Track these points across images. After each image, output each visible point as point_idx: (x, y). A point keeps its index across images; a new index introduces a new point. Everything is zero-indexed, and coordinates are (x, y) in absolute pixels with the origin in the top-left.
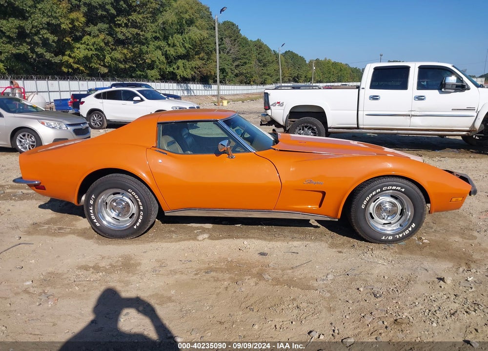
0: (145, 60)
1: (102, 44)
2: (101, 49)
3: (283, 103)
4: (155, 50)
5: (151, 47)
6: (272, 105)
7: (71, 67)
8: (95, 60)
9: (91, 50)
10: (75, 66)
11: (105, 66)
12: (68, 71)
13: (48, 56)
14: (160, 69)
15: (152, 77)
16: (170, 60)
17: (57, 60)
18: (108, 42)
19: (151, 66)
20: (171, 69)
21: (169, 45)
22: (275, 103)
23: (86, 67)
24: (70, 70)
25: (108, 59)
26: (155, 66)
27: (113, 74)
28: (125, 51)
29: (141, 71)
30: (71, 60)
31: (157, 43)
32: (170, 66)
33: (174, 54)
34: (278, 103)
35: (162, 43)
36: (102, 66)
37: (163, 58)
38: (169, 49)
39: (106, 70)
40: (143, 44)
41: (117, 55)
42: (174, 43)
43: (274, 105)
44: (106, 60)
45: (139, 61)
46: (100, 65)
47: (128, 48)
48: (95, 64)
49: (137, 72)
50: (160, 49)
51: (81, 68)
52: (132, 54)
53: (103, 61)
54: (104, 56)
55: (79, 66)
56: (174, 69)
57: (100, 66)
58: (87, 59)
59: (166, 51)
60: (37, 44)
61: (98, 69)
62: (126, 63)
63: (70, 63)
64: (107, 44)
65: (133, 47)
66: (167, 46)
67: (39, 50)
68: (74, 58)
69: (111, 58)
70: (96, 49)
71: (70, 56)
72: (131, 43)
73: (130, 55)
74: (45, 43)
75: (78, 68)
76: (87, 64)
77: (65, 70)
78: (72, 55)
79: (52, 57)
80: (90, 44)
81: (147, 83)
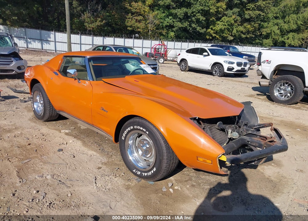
0: (262, 33)
1: (233, 22)
2: (232, 25)
3: (270, 61)
4: (274, 26)
5: (271, 24)
6: (263, 62)
7: (212, 36)
8: (226, 31)
9: (225, 25)
10: (214, 35)
11: (232, 35)
12: (209, 38)
13: (198, 29)
14: (274, 39)
15: (266, 44)
16: (283, 33)
17: (203, 31)
18: (237, 20)
19: (267, 36)
20: (283, 39)
21: (285, 22)
22: (265, 61)
23: (220, 36)
24: (211, 38)
25: (235, 31)
26: (270, 37)
27: (237, 41)
28: (249, 26)
29: (259, 40)
30: (212, 32)
31: (276, 21)
32: (282, 37)
33: (287, 28)
34: (267, 61)
35: (280, 21)
36: (230, 35)
37: (278, 32)
38: (284, 25)
39: (232, 38)
40: (265, 22)
41: (241, 28)
42: (289, 21)
43: (264, 62)
44: (233, 32)
45: (257, 33)
46: (229, 34)
47: (251, 25)
48: (226, 34)
49: (256, 41)
50: (278, 25)
51: (217, 37)
52: (253, 28)
53: (232, 32)
54: (233, 29)
55: (216, 35)
56: (284, 39)
57: (229, 36)
58: (222, 31)
59: (282, 26)
60: (193, 22)
61: (227, 37)
62: (248, 34)
63: (211, 33)
64: (235, 22)
65: (255, 24)
66: (283, 23)
67: (193, 25)
68: (214, 30)
69: (237, 30)
70: (228, 25)
71: (212, 29)
72: (254, 21)
73: (251, 29)
74: (198, 21)
75: (215, 37)
76: (221, 34)
77: (208, 37)
78: (213, 28)
79: (201, 29)
80: (225, 22)
81: (235, 46)
